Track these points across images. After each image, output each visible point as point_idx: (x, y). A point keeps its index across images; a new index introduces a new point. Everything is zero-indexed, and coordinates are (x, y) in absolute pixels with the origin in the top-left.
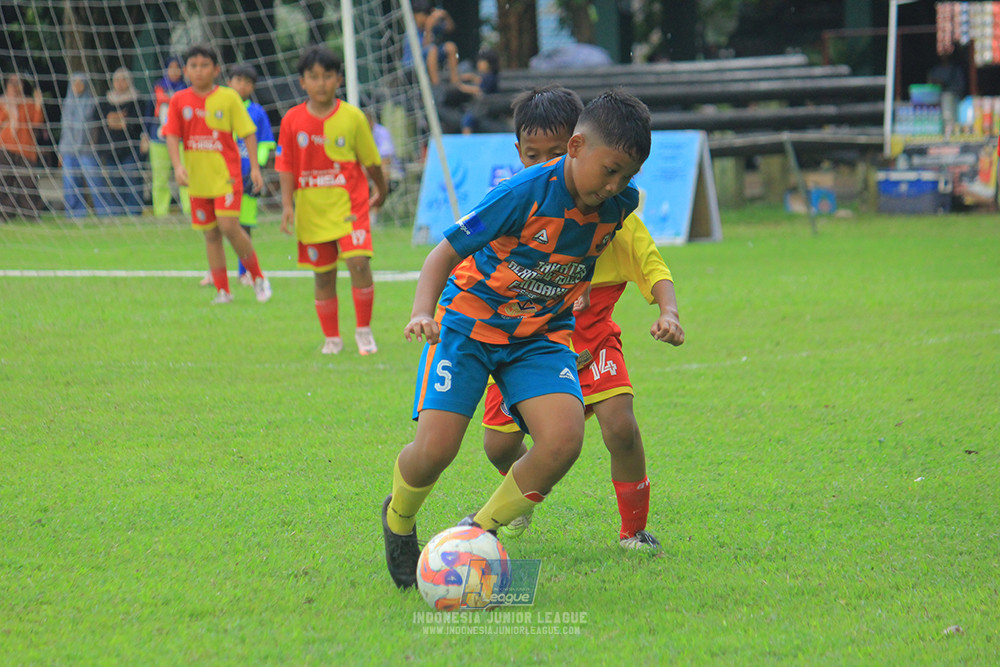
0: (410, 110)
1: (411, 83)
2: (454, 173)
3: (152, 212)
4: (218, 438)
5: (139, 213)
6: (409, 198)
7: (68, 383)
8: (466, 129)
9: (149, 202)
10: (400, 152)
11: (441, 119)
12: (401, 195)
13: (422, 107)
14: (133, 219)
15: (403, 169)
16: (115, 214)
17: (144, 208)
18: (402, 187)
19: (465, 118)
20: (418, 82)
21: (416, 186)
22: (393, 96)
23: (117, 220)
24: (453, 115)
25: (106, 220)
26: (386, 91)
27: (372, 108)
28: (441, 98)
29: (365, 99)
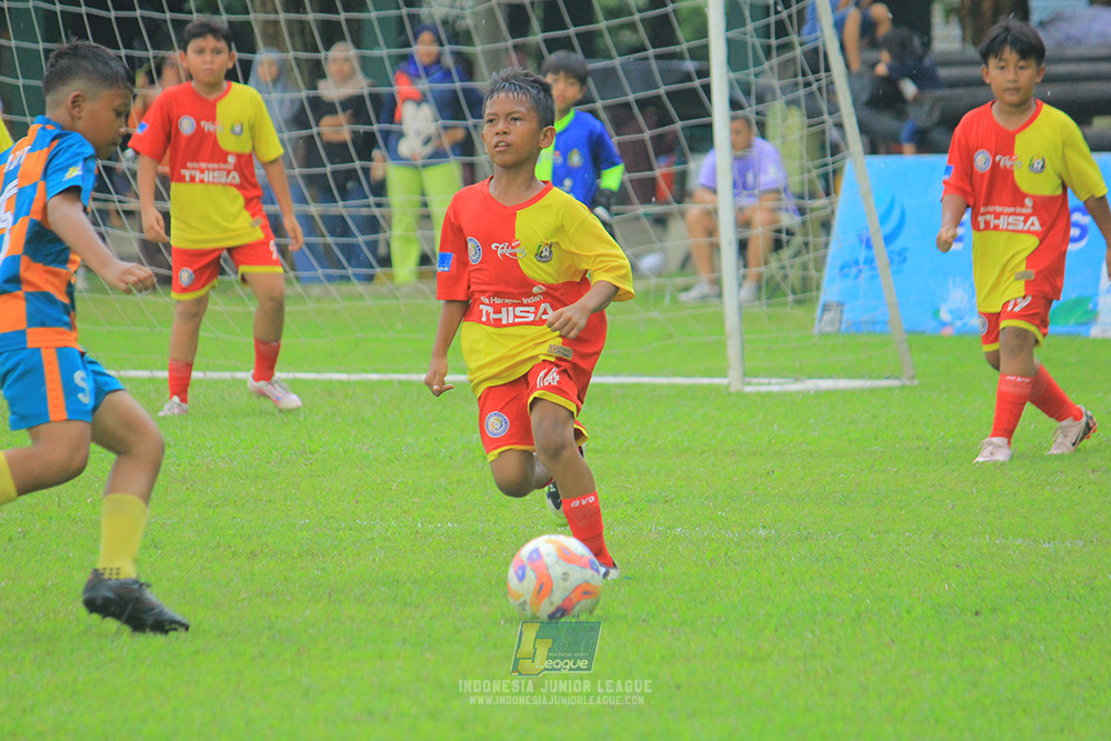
0: (813, 113)
1: (815, 70)
2: (883, 219)
3: (391, 277)
4: (496, 646)
5: (370, 278)
6: (809, 257)
7: (253, 555)
8: (908, 147)
9: (386, 261)
10: (795, 182)
11: (863, 128)
12: (797, 254)
13: (834, 109)
14: (360, 288)
15: (801, 211)
16: (330, 278)
17: (378, 271)
18: (798, 240)
19: (905, 129)
20: (828, 69)
21: (822, 239)
22: (784, 91)
23: (333, 288)
24: (885, 122)
25: (316, 289)
26: (776, 83)
27: (750, 111)
28: (864, 97)
29: (741, 97)
